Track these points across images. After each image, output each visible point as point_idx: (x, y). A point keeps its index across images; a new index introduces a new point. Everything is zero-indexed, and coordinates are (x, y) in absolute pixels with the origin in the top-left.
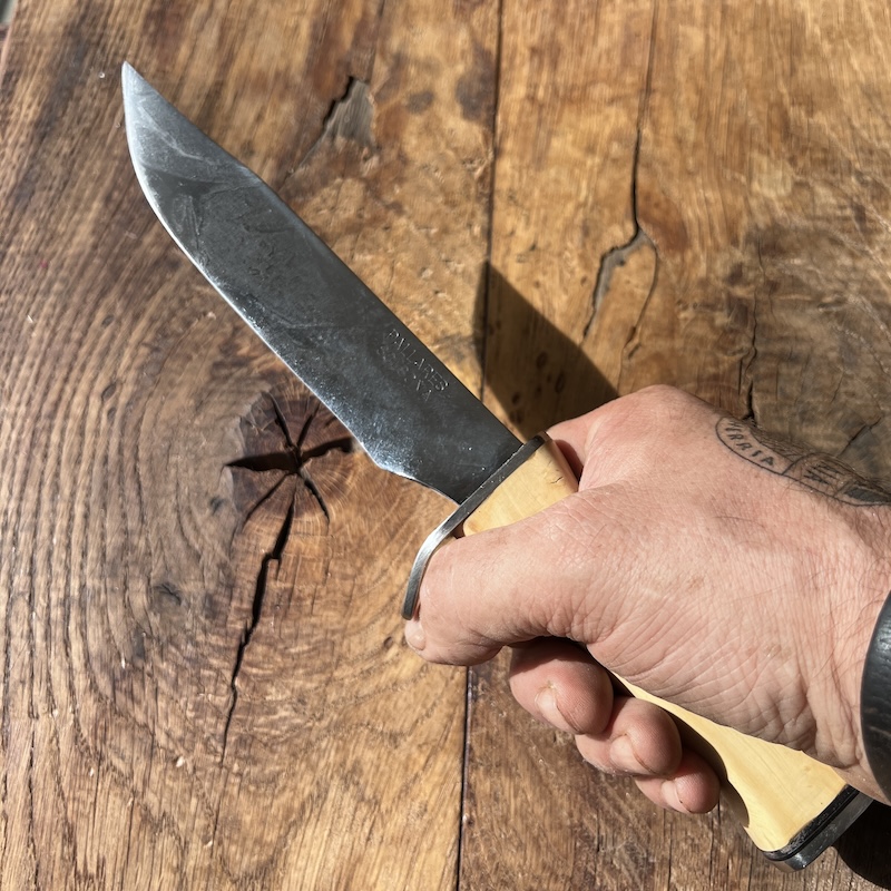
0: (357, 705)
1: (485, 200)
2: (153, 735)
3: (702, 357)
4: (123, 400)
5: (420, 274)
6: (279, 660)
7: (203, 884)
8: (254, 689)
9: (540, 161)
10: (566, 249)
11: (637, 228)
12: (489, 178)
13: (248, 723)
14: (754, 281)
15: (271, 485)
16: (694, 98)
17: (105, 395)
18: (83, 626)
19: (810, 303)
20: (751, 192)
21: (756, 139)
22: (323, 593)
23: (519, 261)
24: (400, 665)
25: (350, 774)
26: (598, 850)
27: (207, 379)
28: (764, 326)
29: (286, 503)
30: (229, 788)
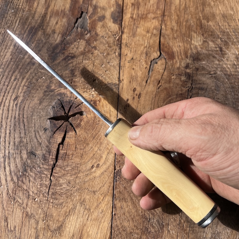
0: (84, 184)
1: (119, 46)
2: (29, 192)
3: (178, 89)
4: (20, 101)
5: (101, 66)
6: (63, 172)
7: (43, 232)
8: (56, 180)
9: (134, 35)
10: (141, 59)
11: (161, 53)
12: (120, 40)
13: (55, 189)
14: (192, 68)
15: (61, 124)
16: (176, 18)
17: (14, 100)
18: (9, 163)
19: (207, 74)
20: (192, 44)
21: (193, 29)
22: (75, 154)
23: (128, 62)
24: (96, 173)
25: (83, 202)
26: (149, 221)
27: (42, 95)
28: (195, 80)
29: (65, 129)
30: (50, 206)
